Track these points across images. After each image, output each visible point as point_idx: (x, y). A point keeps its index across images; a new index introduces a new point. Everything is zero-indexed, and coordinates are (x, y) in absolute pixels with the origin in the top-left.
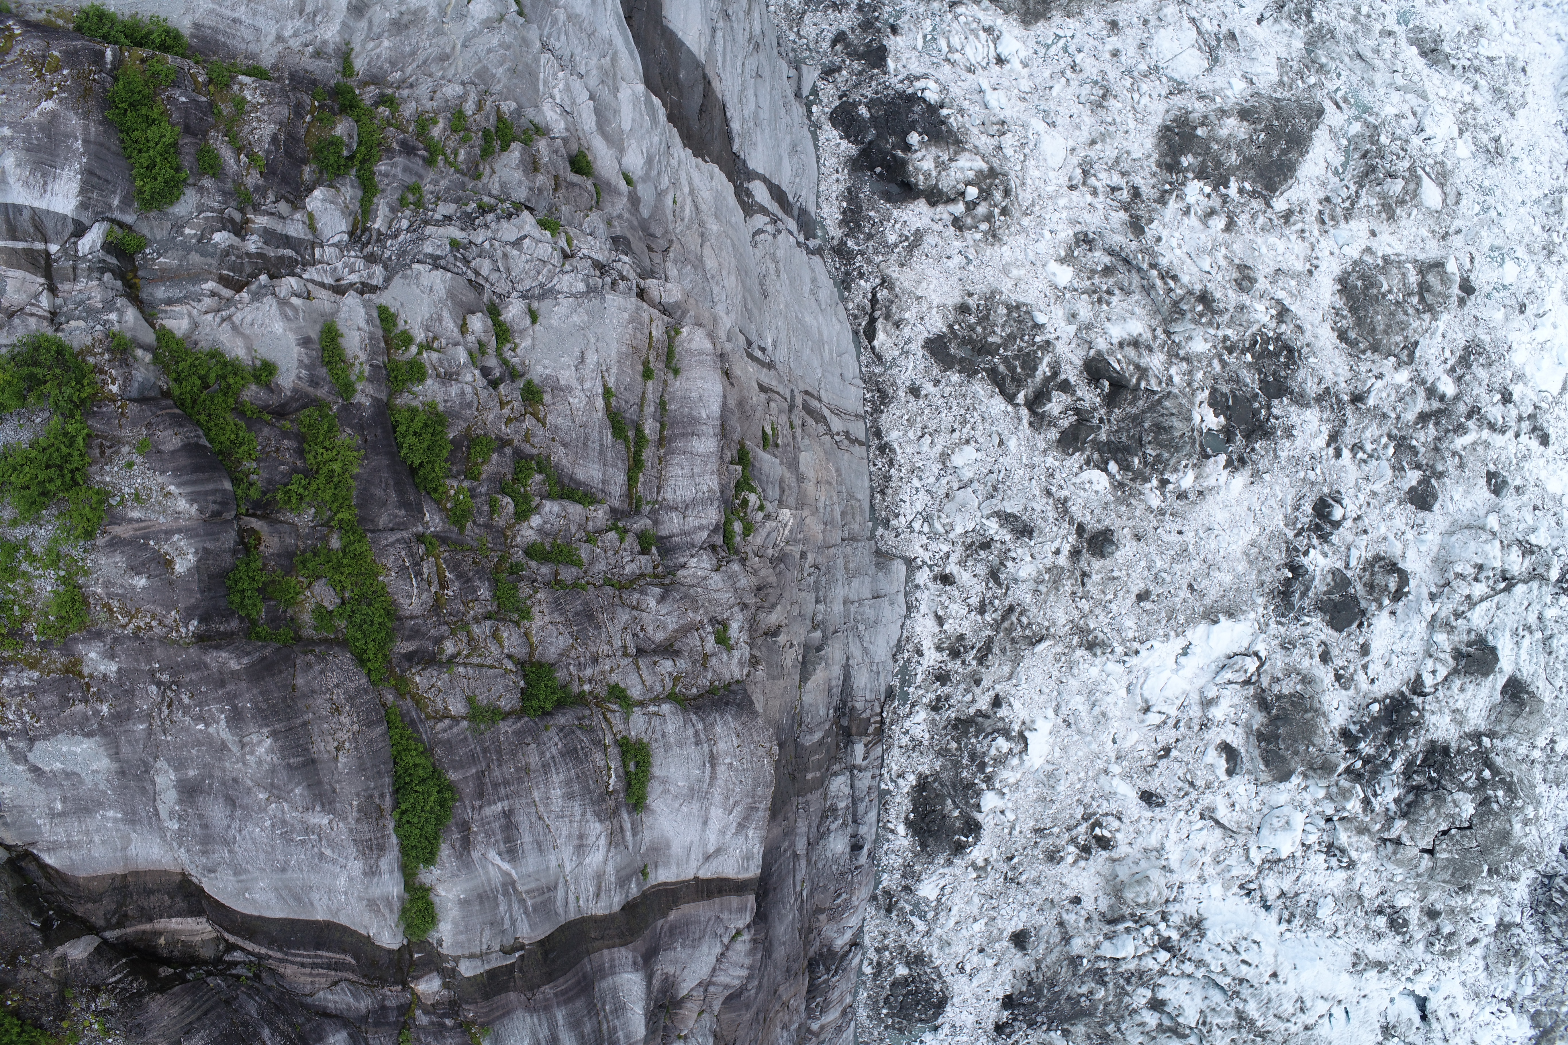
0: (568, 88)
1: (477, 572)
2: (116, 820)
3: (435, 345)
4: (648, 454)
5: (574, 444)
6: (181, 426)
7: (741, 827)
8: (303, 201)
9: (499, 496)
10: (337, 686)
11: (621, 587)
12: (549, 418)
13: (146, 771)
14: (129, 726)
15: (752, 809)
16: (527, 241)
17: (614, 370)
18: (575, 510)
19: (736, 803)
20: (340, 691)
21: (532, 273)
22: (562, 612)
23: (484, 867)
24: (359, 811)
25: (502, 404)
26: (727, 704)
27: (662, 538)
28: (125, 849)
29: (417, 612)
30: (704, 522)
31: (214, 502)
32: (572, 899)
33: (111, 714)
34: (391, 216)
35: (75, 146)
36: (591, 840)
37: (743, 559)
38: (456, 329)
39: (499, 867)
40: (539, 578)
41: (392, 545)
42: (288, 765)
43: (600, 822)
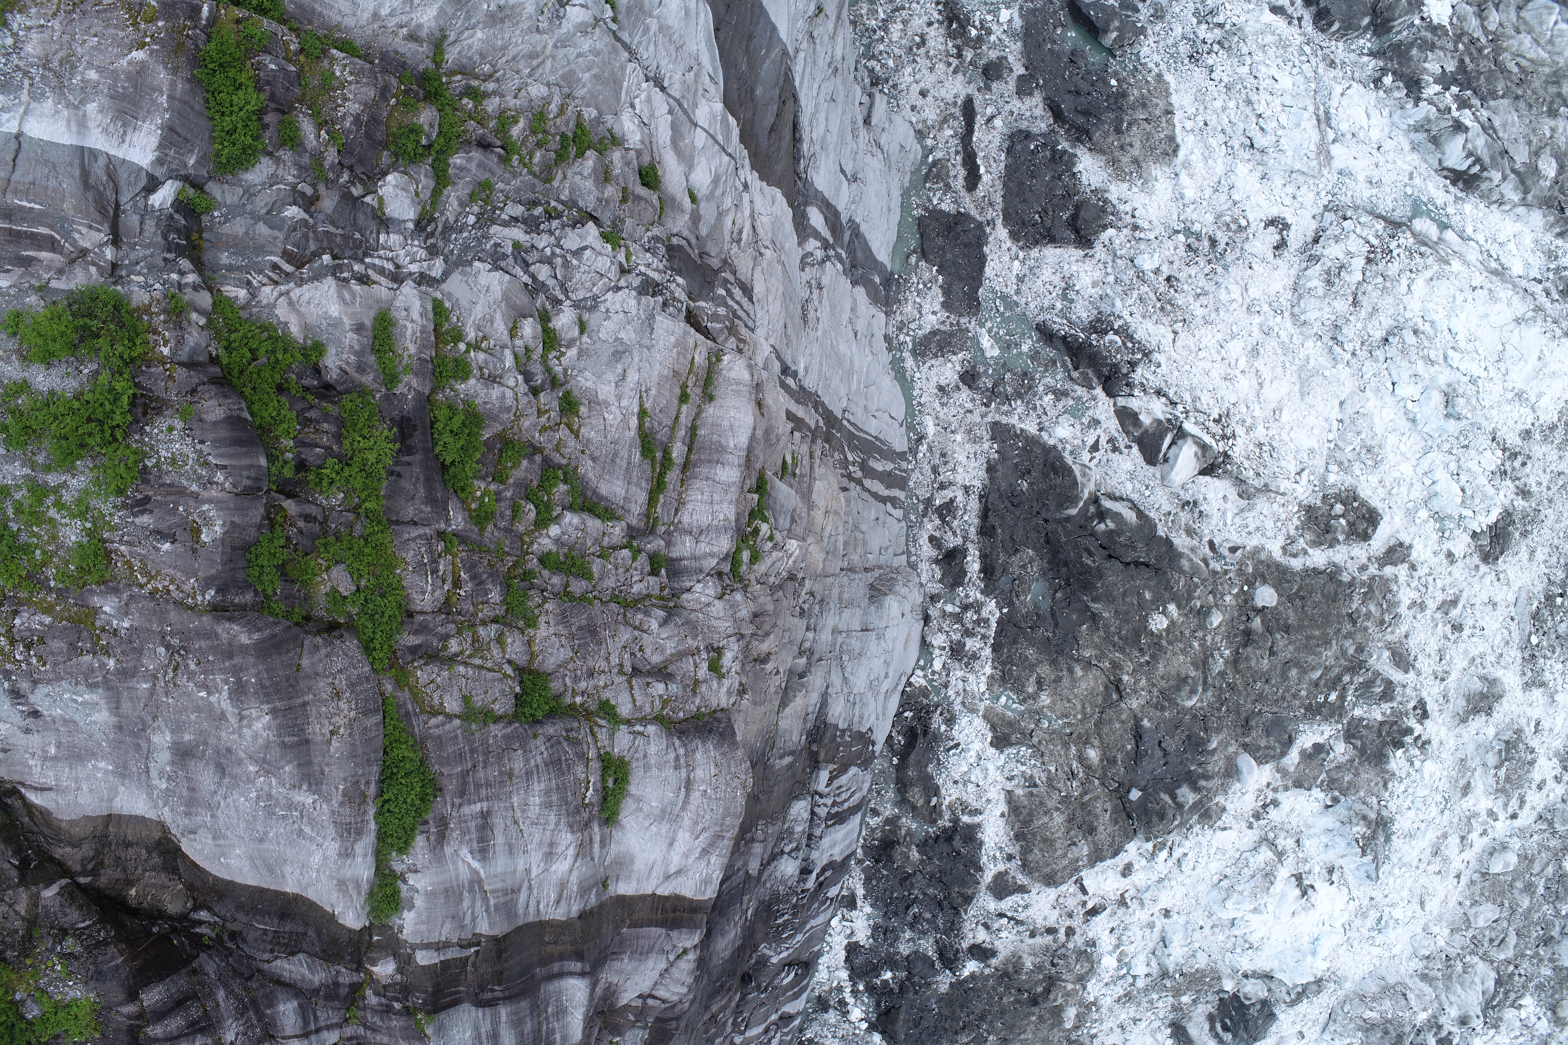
0: (649, 100)
1: (491, 575)
2: (106, 772)
3: (484, 345)
4: (673, 476)
5: (602, 459)
6: (226, 397)
7: (705, 852)
8: (376, 184)
9: (523, 502)
10: (340, 671)
11: (626, 606)
12: (582, 430)
13: (144, 730)
14: (133, 683)
15: (718, 837)
16: (588, 252)
18: (594, 524)
19: (704, 829)
20: (343, 677)
21: (588, 285)
22: (567, 624)
23: (454, 863)
24: (344, 795)
25: (540, 413)
26: (710, 731)
27: (672, 560)
28: (110, 800)
29: (428, 608)
30: (715, 549)
31: (248, 477)
32: (533, 903)
33: (116, 669)
34: (459, 210)
35: (160, 100)
36: (560, 849)
37: (746, 586)
38: (506, 332)
39: (469, 864)
40: (550, 588)
41: (414, 540)
42: (283, 742)
43: (573, 832)
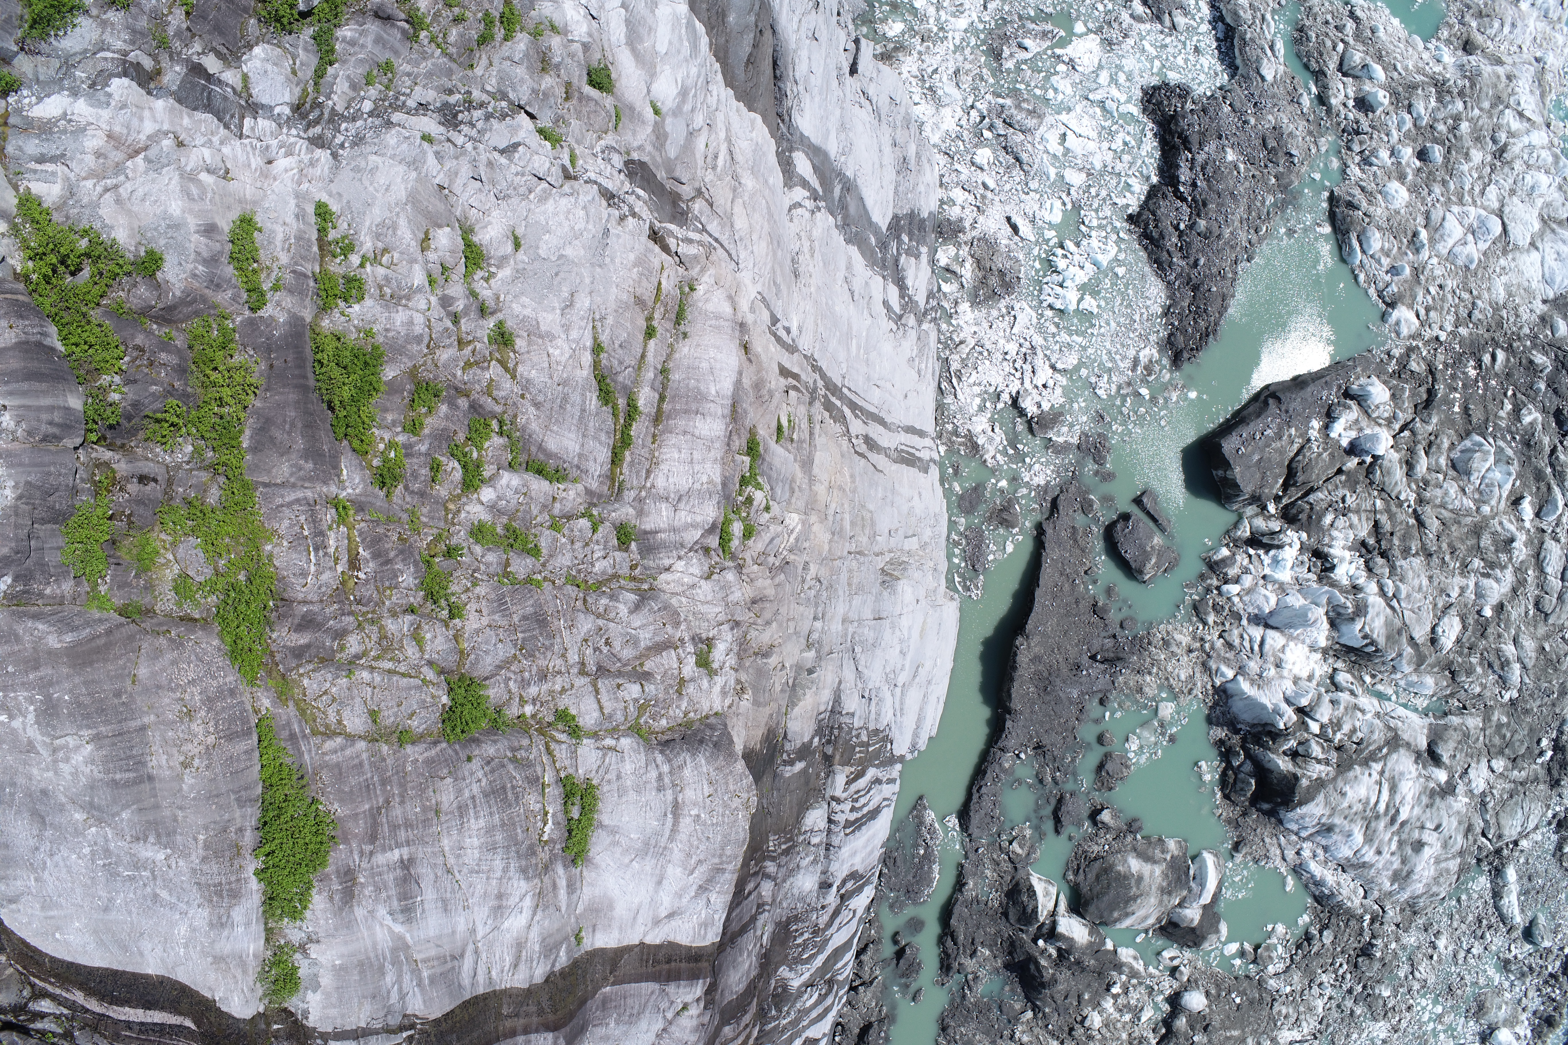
1: (401, 552)
3: (385, 260)
4: (641, 429)
5: (548, 406)
6: (22, 317)
7: (703, 889)
8: (239, 57)
9: (444, 460)
10: (192, 682)
11: (587, 589)
12: (520, 369)
15: (718, 869)
16: (520, 150)
18: (540, 486)
19: (699, 862)
20: (196, 690)
21: (522, 190)
22: (506, 613)
23: (369, 928)
24: (206, 847)
25: (461, 344)
26: (701, 742)
27: (646, 532)
29: (313, 596)
30: (699, 519)
31: (51, 423)
32: (482, 969)
34: (352, 94)
36: (512, 901)
37: (740, 568)
38: (414, 243)
39: (390, 928)
40: (483, 567)
41: (289, 505)
42: (113, 780)
43: (527, 879)
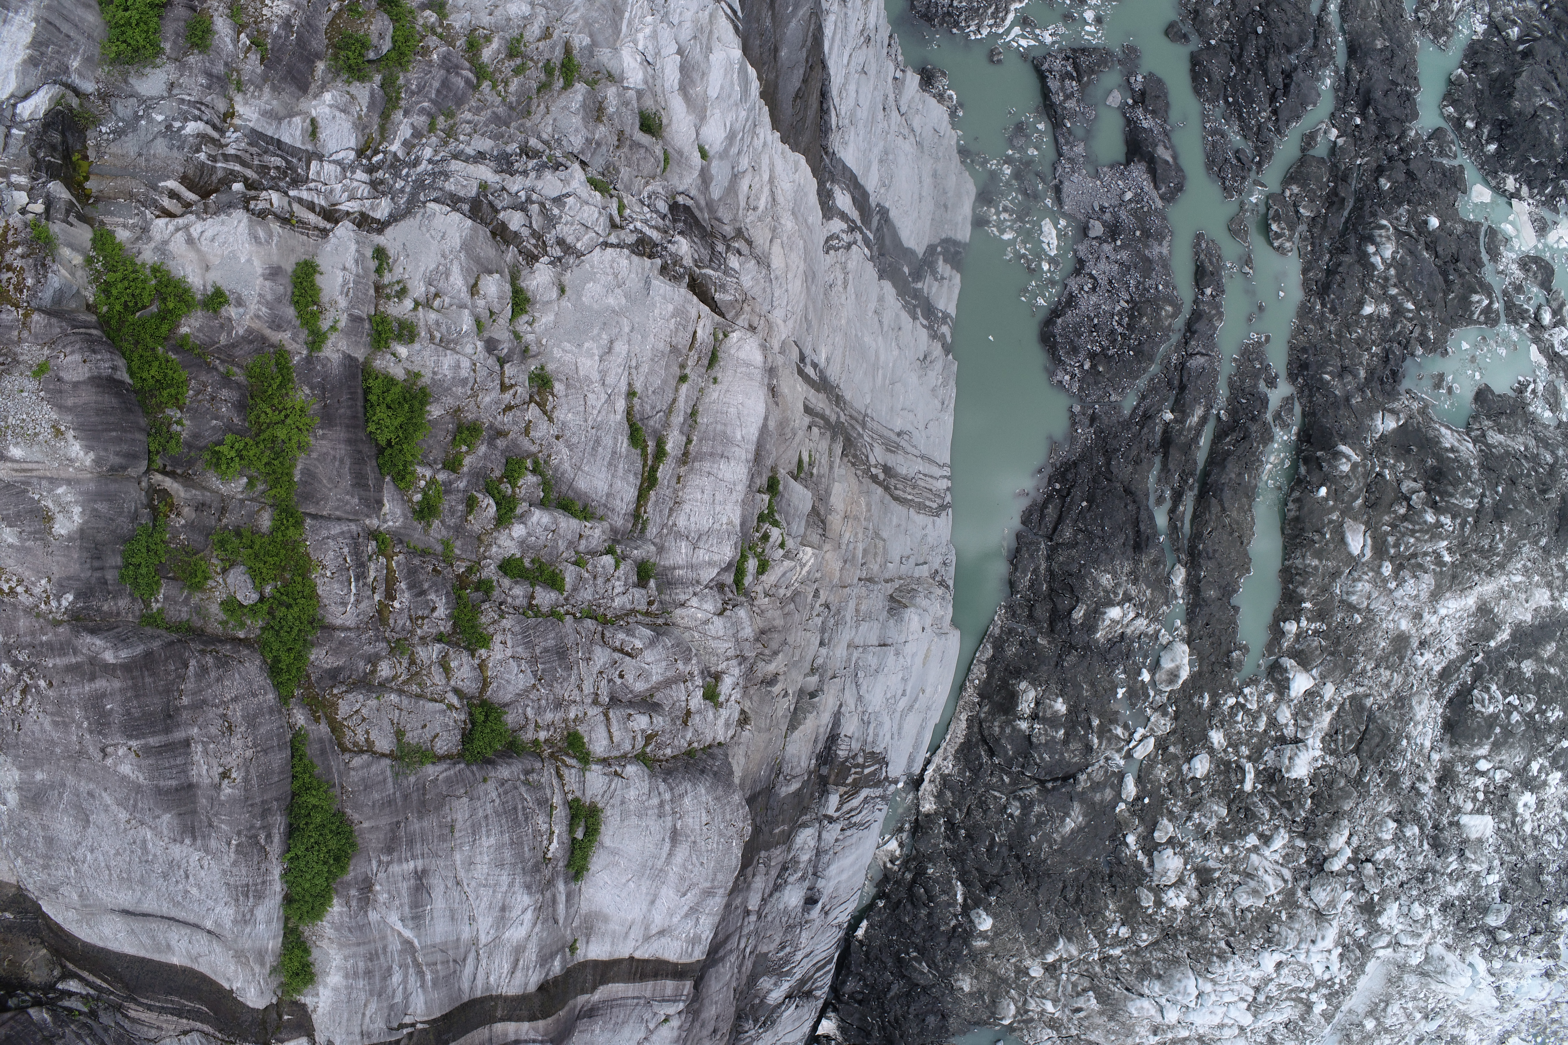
0: (654, 35)
1: (435, 584)
3: (437, 303)
4: (667, 470)
5: (581, 447)
6: (94, 351)
7: (693, 910)
8: (308, 103)
9: (480, 496)
10: (235, 700)
11: (605, 622)
12: (557, 411)
15: (708, 894)
16: (570, 201)
17: (645, 368)
18: (568, 524)
19: (692, 886)
20: (238, 707)
21: (571, 238)
22: (529, 645)
23: (381, 932)
24: (238, 851)
25: (504, 388)
26: (702, 772)
27: (665, 569)
29: (351, 622)
30: (716, 558)
31: (117, 454)
32: (481, 975)
34: (413, 140)
36: (514, 914)
37: (753, 599)
38: (464, 289)
39: (400, 934)
40: (509, 600)
41: (334, 538)
42: (157, 786)
43: (530, 893)
